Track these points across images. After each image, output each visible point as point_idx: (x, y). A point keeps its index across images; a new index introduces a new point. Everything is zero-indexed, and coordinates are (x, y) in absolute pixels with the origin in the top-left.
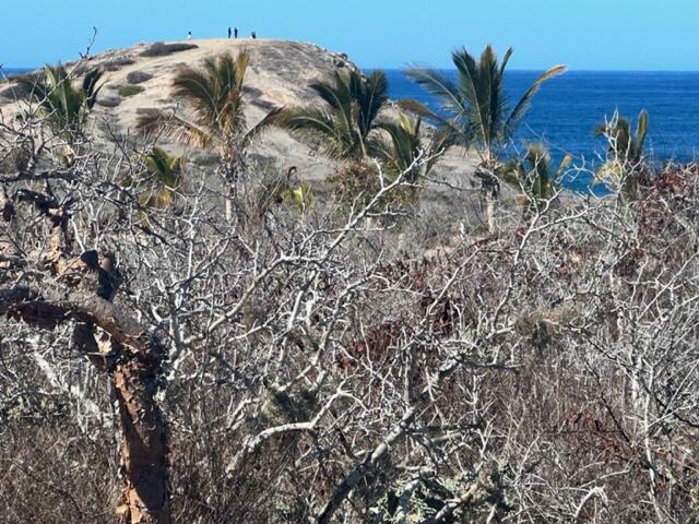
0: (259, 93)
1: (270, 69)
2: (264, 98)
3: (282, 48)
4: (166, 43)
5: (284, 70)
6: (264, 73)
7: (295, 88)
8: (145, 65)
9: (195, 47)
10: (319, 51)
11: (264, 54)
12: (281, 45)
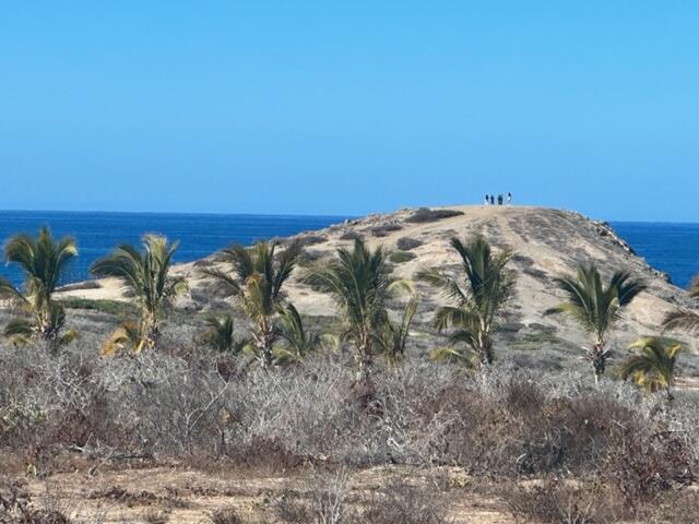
0: (532, 262)
1: (538, 237)
2: (536, 267)
3: (546, 215)
4: (432, 209)
5: (552, 239)
6: (534, 242)
7: (565, 257)
8: (413, 231)
9: (462, 213)
10: (582, 219)
11: (531, 222)
12: (545, 213)
